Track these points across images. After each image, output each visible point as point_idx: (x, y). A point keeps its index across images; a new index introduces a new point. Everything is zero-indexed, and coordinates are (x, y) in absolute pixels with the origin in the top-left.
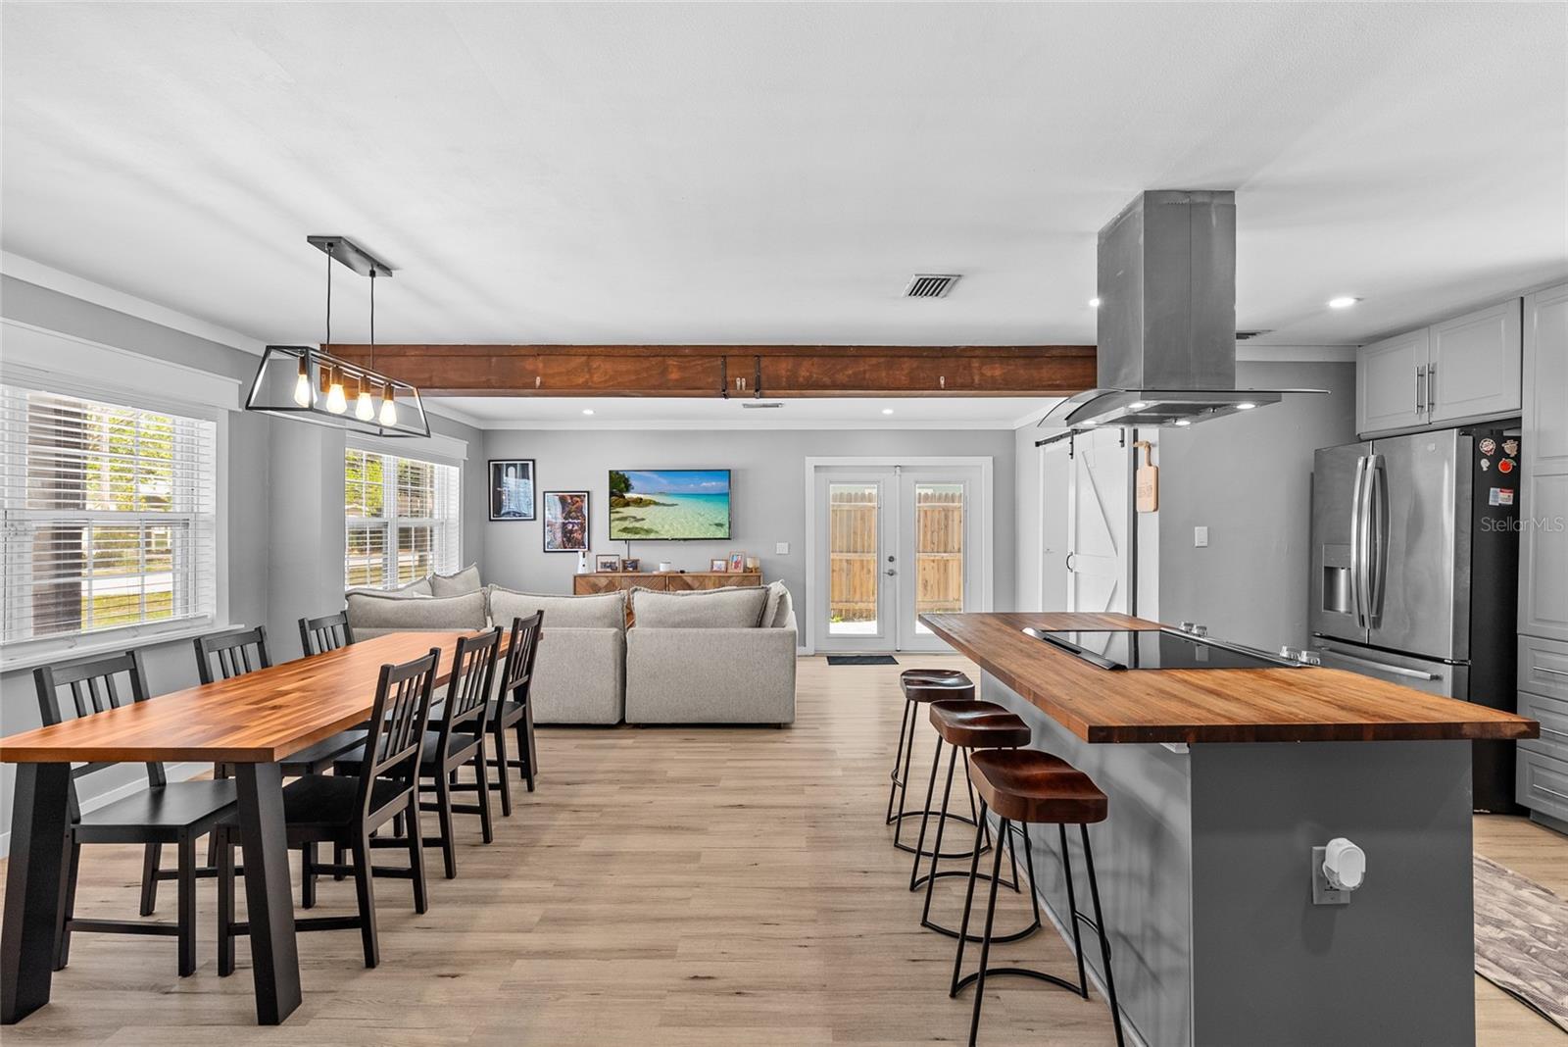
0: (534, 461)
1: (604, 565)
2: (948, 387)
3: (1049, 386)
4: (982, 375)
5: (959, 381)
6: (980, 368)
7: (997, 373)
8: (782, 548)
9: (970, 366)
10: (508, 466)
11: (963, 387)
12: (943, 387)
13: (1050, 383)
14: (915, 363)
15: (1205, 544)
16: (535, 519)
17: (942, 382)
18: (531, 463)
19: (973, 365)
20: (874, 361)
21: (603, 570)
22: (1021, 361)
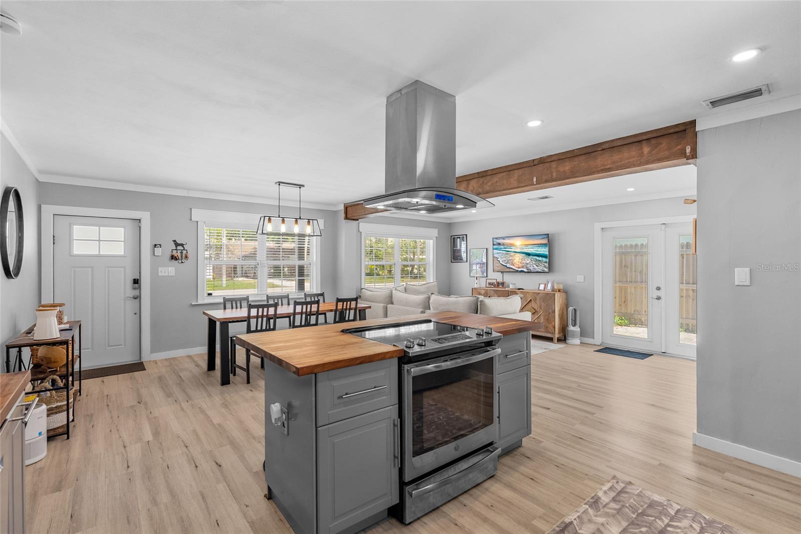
0: (466, 235)
1: (490, 284)
2: (538, 183)
3: (603, 170)
4: (558, 171)
5: (544, 178)
6: (557, 167)
7: (567, 168)
8: (580, 278)
9: (550, 167)
10: (457, 238)
11: (547, 181)
12: (535, 183)
13: (603, 168)
14: (520, 172)
15: (748, 283)
16: (467, 261)
17: (535, 180)
18: (465, 236)
19: (552, 167)
20: (501, 175)
21: (489, 286)
22: (583, 157)
